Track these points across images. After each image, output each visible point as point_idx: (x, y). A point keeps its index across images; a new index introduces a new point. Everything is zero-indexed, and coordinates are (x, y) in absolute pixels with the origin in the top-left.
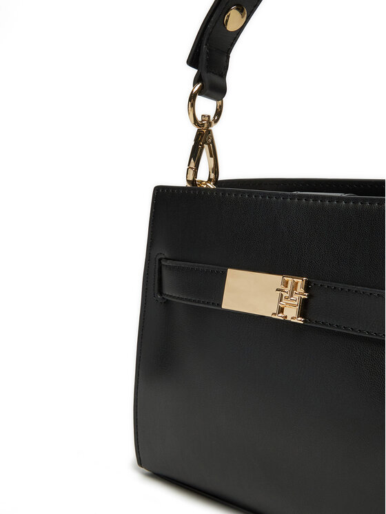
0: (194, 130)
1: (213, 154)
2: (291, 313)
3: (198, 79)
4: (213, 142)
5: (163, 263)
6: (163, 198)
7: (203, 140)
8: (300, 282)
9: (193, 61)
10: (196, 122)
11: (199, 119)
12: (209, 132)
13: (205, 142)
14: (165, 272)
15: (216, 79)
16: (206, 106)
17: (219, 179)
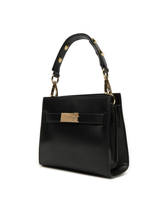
0: (53, 84)
1: (57, 90)
2: (76, 121)
3: (54, 73)
4: (57, 87)
5: (46, 114)
6: (46, 100)
7: (55, 86)
8: (77, 114)
9: (53, 69)
10: (53, 83)
11: (54, 82)
12: (56, 85)
13: (55, 87)
14: (46, 115)
15: (57, 73)
16: (55, 79)
17: (58, 96)
